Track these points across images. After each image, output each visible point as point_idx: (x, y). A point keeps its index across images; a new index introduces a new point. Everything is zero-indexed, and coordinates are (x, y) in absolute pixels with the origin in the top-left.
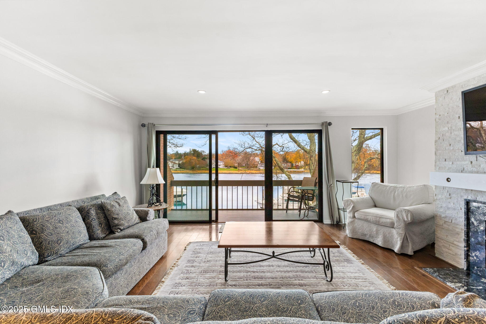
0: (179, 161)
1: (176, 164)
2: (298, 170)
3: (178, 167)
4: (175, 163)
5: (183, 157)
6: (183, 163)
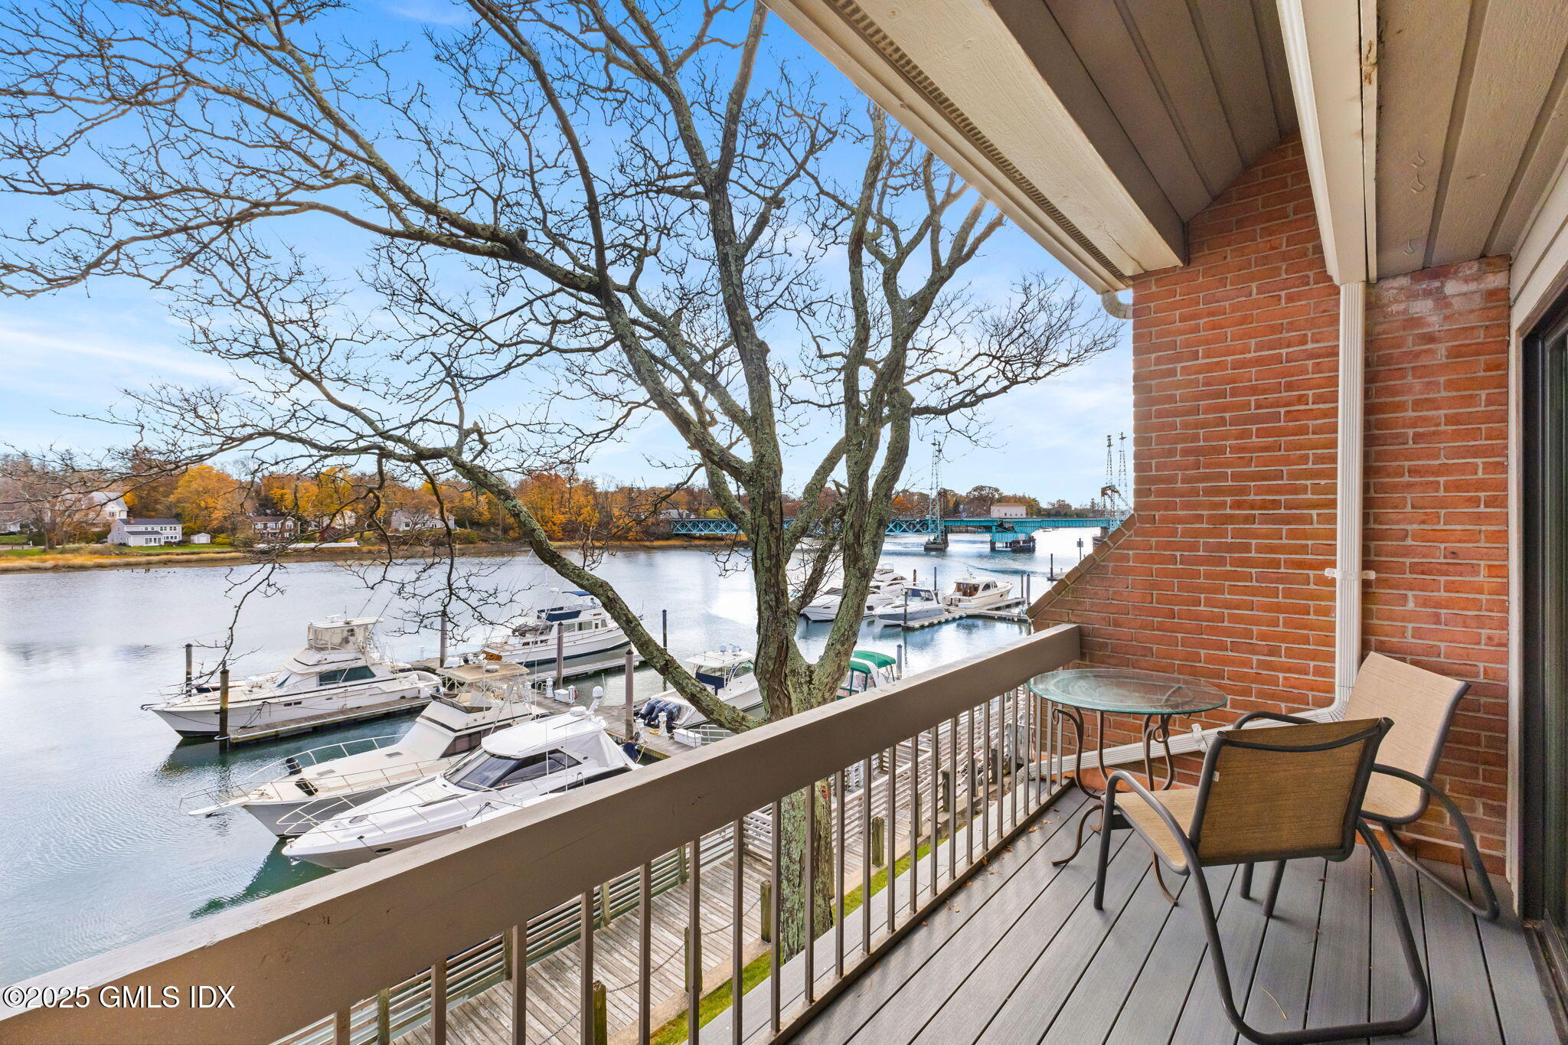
2: (333, 545)
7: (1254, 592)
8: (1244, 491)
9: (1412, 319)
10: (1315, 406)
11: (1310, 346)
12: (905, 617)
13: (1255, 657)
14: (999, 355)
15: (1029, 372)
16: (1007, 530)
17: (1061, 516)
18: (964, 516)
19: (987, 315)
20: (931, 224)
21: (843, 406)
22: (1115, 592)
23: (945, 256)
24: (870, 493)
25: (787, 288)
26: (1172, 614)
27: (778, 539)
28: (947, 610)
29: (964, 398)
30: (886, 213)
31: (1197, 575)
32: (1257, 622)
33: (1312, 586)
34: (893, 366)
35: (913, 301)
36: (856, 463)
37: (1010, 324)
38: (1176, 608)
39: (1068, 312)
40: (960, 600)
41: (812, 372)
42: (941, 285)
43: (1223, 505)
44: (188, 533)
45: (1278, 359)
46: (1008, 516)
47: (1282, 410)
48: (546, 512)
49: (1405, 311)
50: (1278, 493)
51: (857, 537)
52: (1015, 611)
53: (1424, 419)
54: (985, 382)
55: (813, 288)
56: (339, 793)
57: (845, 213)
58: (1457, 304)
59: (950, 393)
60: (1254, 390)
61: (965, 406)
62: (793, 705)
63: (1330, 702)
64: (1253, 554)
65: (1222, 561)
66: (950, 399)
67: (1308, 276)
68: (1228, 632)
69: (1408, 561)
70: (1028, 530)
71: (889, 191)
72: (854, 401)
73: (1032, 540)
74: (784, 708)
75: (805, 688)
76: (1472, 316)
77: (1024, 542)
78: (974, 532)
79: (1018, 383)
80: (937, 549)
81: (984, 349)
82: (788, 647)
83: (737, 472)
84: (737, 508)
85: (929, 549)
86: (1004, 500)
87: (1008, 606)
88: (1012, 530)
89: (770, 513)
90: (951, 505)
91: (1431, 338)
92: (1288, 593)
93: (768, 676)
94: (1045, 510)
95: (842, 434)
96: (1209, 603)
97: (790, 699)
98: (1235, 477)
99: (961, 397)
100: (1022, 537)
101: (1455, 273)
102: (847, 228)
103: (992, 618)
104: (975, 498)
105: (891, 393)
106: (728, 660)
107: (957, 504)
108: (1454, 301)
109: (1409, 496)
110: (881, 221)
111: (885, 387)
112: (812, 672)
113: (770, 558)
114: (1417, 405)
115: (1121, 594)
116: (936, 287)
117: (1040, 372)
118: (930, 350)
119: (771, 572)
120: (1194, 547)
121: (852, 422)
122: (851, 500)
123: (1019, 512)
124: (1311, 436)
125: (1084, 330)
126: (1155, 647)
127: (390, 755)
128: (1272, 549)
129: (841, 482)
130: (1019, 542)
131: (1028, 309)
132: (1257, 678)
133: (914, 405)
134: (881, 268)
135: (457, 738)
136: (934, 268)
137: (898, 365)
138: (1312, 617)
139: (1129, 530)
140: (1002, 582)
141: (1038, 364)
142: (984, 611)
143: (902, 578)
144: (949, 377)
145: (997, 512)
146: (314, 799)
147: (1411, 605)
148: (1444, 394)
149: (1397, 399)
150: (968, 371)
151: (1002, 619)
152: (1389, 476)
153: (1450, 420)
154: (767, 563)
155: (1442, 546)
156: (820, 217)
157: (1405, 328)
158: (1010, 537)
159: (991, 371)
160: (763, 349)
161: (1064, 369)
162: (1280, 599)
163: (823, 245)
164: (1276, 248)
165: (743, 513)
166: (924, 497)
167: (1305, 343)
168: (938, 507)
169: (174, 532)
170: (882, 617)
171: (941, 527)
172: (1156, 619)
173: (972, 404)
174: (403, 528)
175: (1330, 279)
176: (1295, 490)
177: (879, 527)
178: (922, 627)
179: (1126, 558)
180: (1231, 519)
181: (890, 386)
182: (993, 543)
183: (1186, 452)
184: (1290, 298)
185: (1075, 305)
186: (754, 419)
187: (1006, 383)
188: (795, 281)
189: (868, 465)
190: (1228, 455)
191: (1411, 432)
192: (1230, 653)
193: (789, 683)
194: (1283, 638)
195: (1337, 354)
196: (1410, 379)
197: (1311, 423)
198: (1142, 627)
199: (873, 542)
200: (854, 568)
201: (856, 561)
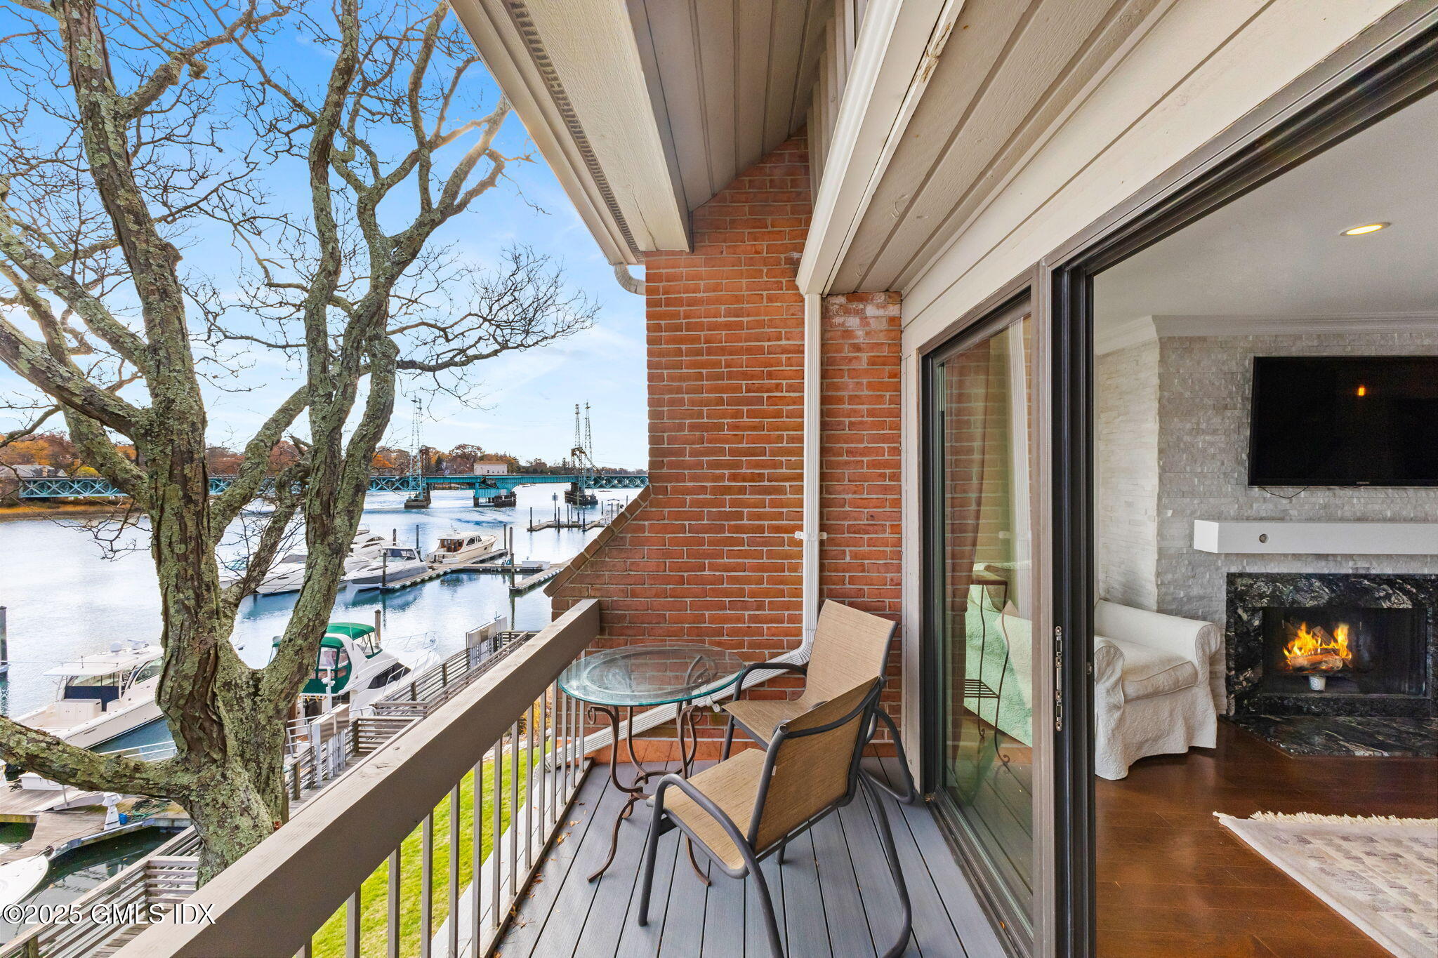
7: (745, 555)
8: (738, 465)
9: (847, 331)
10: (787, 394)
11: (783, 342)
12: (384, 579)
13: (747, 613)
14: (489, 318)
15: (519, 339)
16: (489, 486)
17: (538, 473)
18: (447, 474)
19: (476, 275)
20: (420, 159)
21: (304, 350)
22: (632, 563)
23: (436, 198)
24: (344, 453)
25: (216, 190)
26: (681, 581)
27: (199, 515)
28: (431, 568)
29: (455, 356)
30: (360, 133)
31: (701, 542)
32: (748, 581)
33: (786, 548)
34: (373, 309)
35: (396, 241)
36: (324, 418)
37: (501, 289)
38: (686, 574)
39: (553, 289)
40: (444, 557)
41: (256, 304)
42: (432, 228)
43: (721, 477)
45: (760, 350)
46: (491, 473)
47: (765, 395)
49: (843, 324)
50: (763, 467)
51: (326, 507)
52: (499, 562)
53: (855, 411)
54: (477, 343)
55: (258, 200)
57: (301, 118)
58: (874, 324)
59: (439, 349)
60: (745, 376)
61: (456, 364)
62: (227, 731)
63: (799, 644)
64: (745, 522)
65: (721, 529)
66: (438, 356)
67: (781, 282)
68: (726, 593)
69: (846, 523)
70: (509, 486)
71: (362, 112)
72: (320, 343)
73: (513, 495)
74: (211, 738)
75: (247, 703)
76: (881, 335)
77: (506, 497)
78: (458, 489)
79: (508, 348)
80: (418, 505)
81: (476, 311)
82: (217, 657)
83: (121, 422)
84: (127, 471)
85: (410, 506)
86: (485, 458)
87: (493, 558)
88: (494, 486)
89: (185, 481)
90: (433, 461)
91: (857, 348)
92: (771, 555)
93: (182, 702)
94: (524, 467)
95: (303, 381)
96: (713, 567)
97: (221, 725)
98: (733, 452)
99: (451, 354)
100: (503, 492)
101: (872, 300)
102: (305, 138)
103: (477, 571)
104: (458, 456)
105: (370, 339)
106: (126, 662)
107: (439, 461)
108: (871, 321)
109: (846, 471)
110: (353, 141)
111: (363, 331)
112: (259, 680)
113: (184, 540)
114: (852, 399)
115: (638, 565)
116: (426, 229)
117: (530, 341)
118: (415, 301)
119: (186, 559)
120: (699, 517)
121: (318, 369)
122: (317, 463)
123: (501, 469)
124: (785, 419)
125: (567, 307)
126: (668, 613)
128: (759, 517)
129: (302, 439)
130: (501, 497)
131: (518, 277)
132: (749, 631)
133: (398, 358)
134: (354, 196)
136: (423, 208)
137: (379, 308)
138: (787, 573)
139: (645, 501)
140: (486, 536)
141: (527, 332)
142: (468, 565)
143: (380, 539)
144: (437, 332)
145: (480, 470)
147: (848, 559)
148: (866, 392)
149: (839, 394)
150: (457, 330)
151: (486, 571)
152: (834, 455)
153: (871, 413)
154: (180, 549)
155: (866, 511)
156: (267, 113)
157: (843, 337)
158: (493, 493)
159: (480, 333)
160: (170, 255)
161: (549, 341)
162: (765, 560)
163: (271, 150)
164: (759, 253)
165: (140, 477)
166: (403, 454)
167: (780, 339)
168: (419, 464)
170: (355, 581)
171: (422, 484)
172: (668, 587)
173: (463, 364)
175: (797, 288)
176: (776, 465)
177: (356, 494)
178: (404, 587)
179: (642, 529)
180: (728, 490)
181: (370, 332)
182: (476, 499)
183: (693, 427)
184: (770, 299)
185: (559, 284)
186: (154, 349)
187: (497, 347)
188: (229, 185)
189: (341, 421)
190: (726, 432)
191: (847, 420)
192: (729, 612)
193: (220, 704)
194: (767, 593)
195: (803, 352)
196: (846, 379)
197: (785, 408)
198: (657, 596)
199: (349, 511)
200: (322, 544)
201: (324, 535)
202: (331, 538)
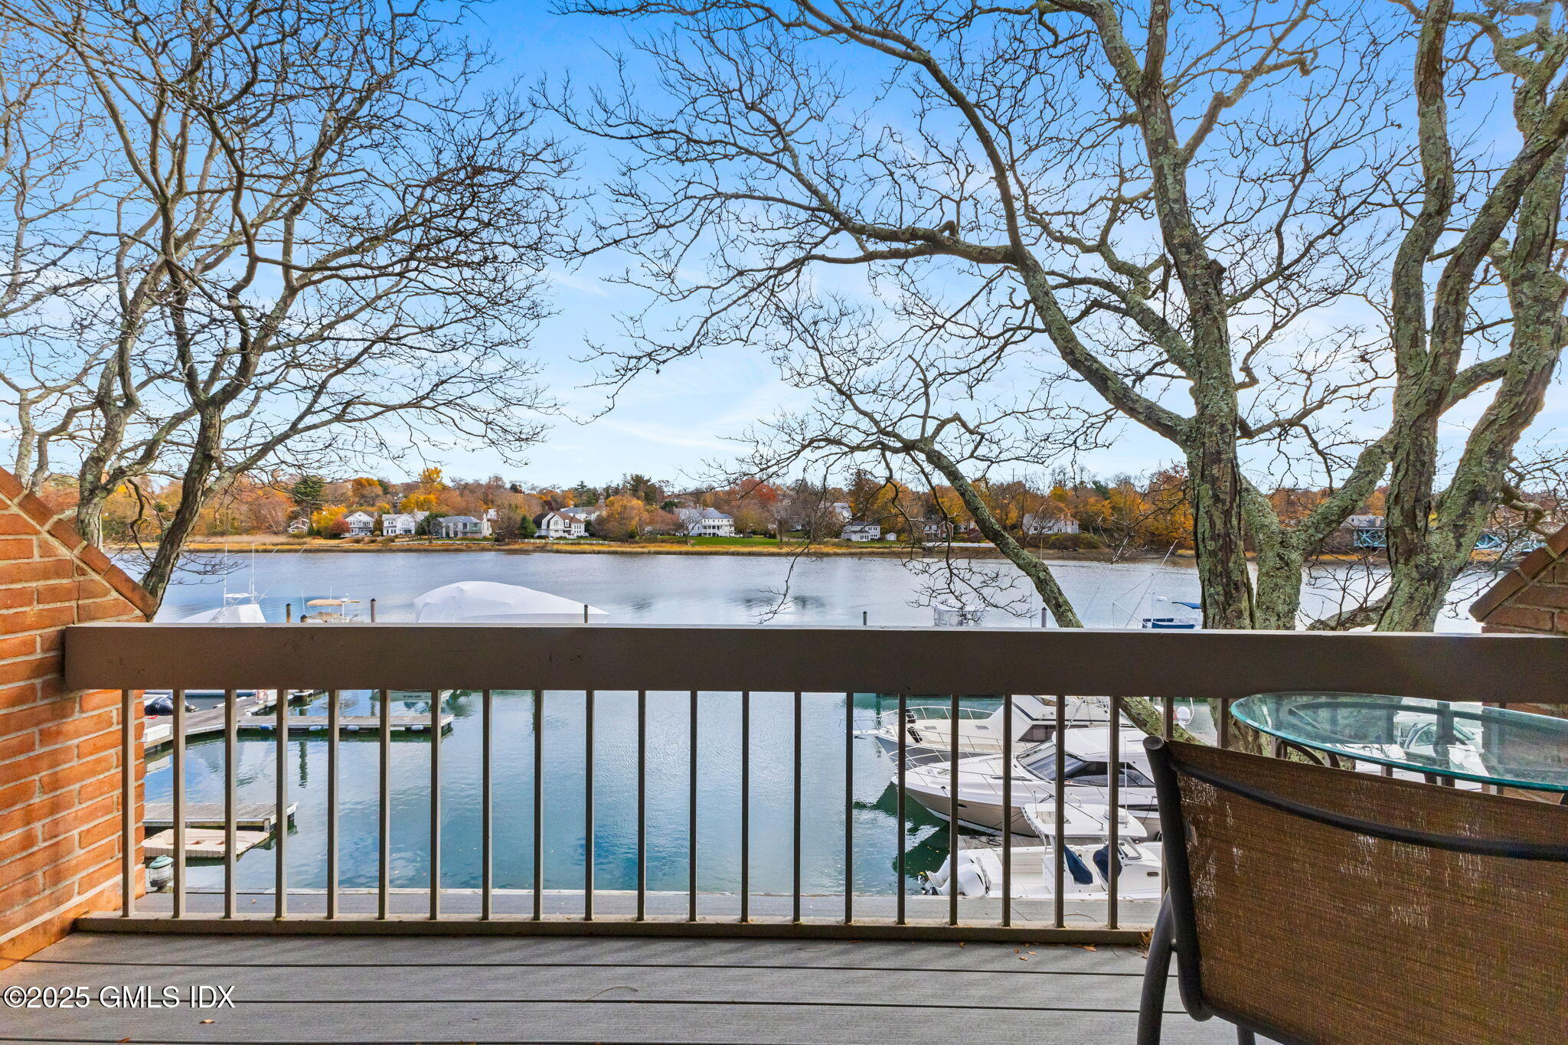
0: (589, 513)
1: (579, 521)
2: (976, 545)
3: (583, 533)
4: (573, 520)
5: (601, 501)
6: (601, 521)
44: (884, 532)
48: (1177, 518)
56: (934, 747)
83: (1171, 431)
127: (980, 727)
135: (1034, 727)
146: (919, 745)
169: (875, 532)
174: (1032, 532)
186: (1198, 362)
199: (1455, 526)
200: (1406, 564)
201: (1410, 553)
202: (1421, 559)
